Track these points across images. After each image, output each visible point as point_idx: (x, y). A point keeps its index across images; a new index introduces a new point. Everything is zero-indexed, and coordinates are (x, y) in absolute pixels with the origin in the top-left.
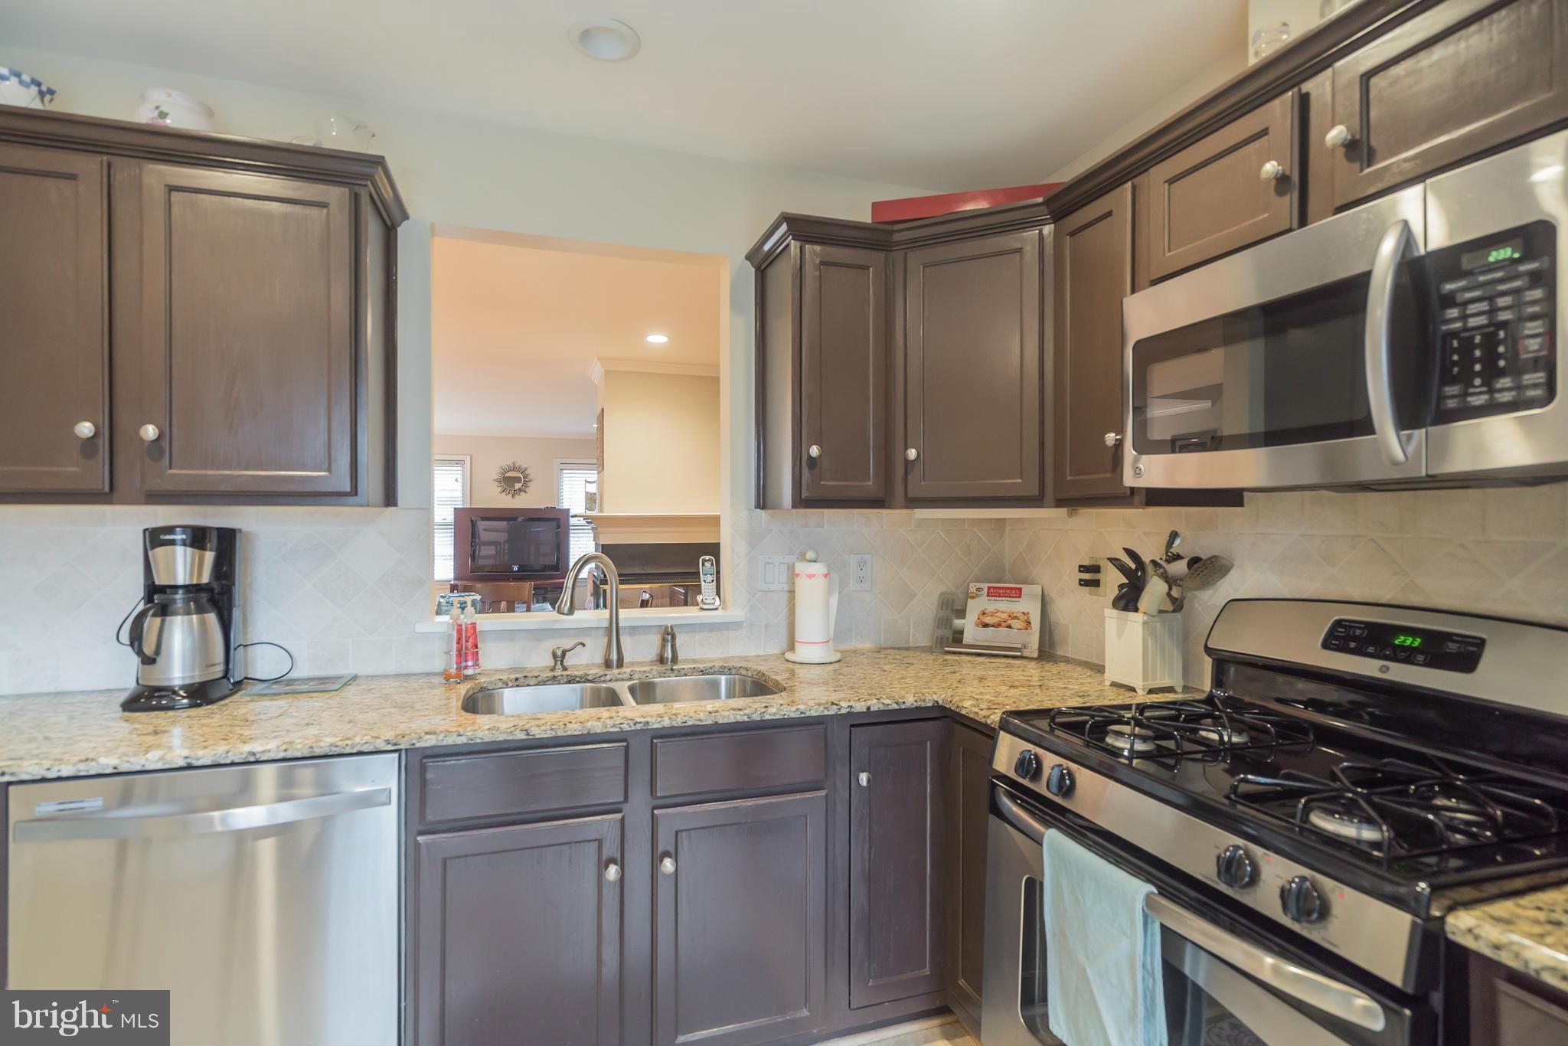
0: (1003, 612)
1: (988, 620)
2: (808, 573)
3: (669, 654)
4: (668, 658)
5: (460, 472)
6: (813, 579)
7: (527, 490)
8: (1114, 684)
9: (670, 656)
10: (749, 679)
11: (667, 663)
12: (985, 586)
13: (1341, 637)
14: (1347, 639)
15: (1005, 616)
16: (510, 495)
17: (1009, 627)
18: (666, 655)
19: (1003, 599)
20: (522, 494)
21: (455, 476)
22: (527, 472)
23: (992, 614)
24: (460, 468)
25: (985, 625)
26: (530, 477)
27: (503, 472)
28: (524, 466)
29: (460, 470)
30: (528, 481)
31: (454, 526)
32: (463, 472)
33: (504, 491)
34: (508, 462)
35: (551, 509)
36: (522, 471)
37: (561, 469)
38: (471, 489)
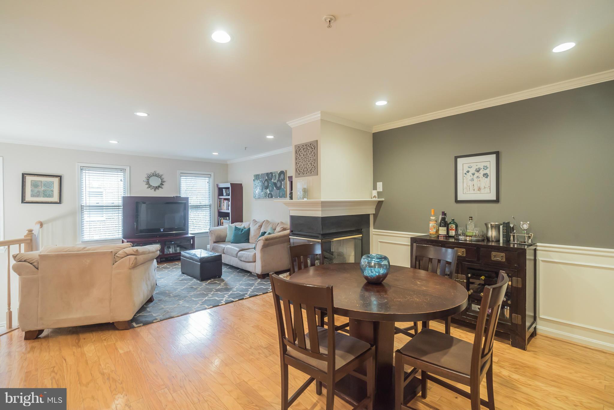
5: (122, 176)
7: (163, 186)
16: (153, 189)
20: (160, 189)
21: (120, 178)
22: (163, 177)
24: (122, 174)
26: (164, 180)
27: (149, 177)
28: (161, 174)
29: (123, 175)
30: (163, 182)
31: (123, 207)
32: (124, 175)
33: (150, 187)
34: (151, 171)
35: (179, 198)
36: (159, 177)
37: (181, 176)
38: (130, 185)
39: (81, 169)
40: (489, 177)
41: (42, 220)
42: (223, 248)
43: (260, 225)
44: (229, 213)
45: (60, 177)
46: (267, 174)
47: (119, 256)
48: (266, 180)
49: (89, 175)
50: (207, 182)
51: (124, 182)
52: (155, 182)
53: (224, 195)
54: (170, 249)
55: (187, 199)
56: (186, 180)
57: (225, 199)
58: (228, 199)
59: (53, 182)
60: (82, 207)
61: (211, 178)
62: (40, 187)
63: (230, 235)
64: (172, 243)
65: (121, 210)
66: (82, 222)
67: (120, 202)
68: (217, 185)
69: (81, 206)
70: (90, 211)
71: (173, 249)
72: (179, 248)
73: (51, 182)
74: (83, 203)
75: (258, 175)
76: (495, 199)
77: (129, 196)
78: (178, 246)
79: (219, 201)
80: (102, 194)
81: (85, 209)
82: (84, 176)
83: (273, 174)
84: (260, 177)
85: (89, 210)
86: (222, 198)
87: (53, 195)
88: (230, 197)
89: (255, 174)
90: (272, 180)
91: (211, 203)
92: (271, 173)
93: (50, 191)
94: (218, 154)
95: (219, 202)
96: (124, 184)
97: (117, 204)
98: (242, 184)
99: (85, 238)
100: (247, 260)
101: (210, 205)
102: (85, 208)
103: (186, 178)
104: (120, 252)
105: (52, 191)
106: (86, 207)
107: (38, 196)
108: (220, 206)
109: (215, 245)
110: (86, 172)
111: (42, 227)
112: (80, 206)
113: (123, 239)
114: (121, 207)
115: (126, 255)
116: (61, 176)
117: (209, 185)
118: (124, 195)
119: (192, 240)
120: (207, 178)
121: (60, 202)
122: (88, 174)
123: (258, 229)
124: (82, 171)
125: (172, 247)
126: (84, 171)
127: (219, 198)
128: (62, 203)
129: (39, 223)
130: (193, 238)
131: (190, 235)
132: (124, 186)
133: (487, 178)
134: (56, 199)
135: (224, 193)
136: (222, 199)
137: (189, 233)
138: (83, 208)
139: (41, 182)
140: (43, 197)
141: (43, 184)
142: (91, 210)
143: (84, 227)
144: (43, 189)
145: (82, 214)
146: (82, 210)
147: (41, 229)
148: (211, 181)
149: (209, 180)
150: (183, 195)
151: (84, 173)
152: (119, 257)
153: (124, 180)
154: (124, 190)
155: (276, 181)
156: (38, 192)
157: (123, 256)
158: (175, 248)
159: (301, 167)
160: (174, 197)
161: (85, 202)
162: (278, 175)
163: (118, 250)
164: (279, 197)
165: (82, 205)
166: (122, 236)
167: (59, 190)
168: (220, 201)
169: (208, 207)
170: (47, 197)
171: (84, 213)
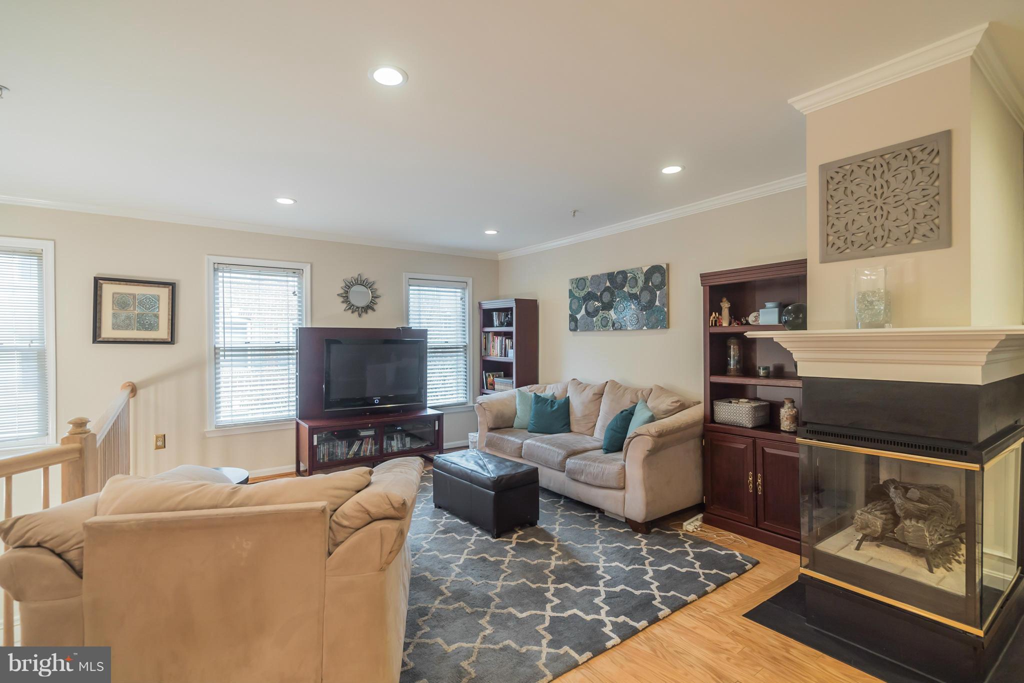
5: (296, 284)
7: (375, 307)
16: (356, 313)
20: (370, 311)
21: (292, 289)
22: (375, 286)
24: (296, 279)
26: (378, 293)
27: (348, 286)
28: (371, 280)
29: (297, 282)
30: (376, 297)
31: (298, 351)
32: (300, 283)
33: (350, 308)
34: (351, 274)
35: (407, 331)
36: (369, 286)
37: (410, 285)
38: (312, 304)
39: (215, 270)
41: (135, 381)
42: (518, 446)
43: (596, 392)
44: (512, 363)
45: (172, 286)
46: (611, 276)
47: (345, 523)
48: (607, 289)
49: (231, 283)
50: (459, 298)
51: (299, 297)
52: (360, 297)
53: (495, 326)
54: (392, 442)
55: (423, 333)
56: (419, 294)
57: (497, 334)
58: (508, 335)
59: (158, 296)
60: (217, 351)
61: (467, 290)
62: (132, 309)
63: (523, 414)
64: (398, 428)
65: (295, 356)
66: (216, 384)
67: (291, 340)
68: (480, 304)
69: (215, 348)
70: (232, 360)
71: (398, 441)
72: (409, 438)
73: (153, 296)
74: (218, 343)
75: (584, 279)
77: (309, 326)
78: (408, 435)
79: (483, 337)
80: (245, 329)
81: (222, 356)
82: (221, 284)
83: (629, 275)
84: (588, 284)
85: (230, 358)
86: (489, 332)
87: (158, 324)
88: (513, 329)
89: (575, 277)
90: (625, 289)
91: (467, 342)
92: (623, 273)
93: (151, 316)
94: (495, 232)
95: (483, 341)
96: (299, 302)
97: (287, 345)
98: (537, 300)
99: (222, 419)
100: (598, 483)
101: (465, 346)
102: (222, 353)
103: (419, 290)
104: (348, 507)
105: (157, 316)
106: (225, 351)
107: (127, 327)
108: (485, 349)
109: (494, 436)
110: (225, 274)
111: (134, 396)
112: (213, 349)
113: (300, 421)
114: (295, 352)
115: (368, 519)
116: (175, 283)
117: (463, 305)
118: (300, 324)
119: (437, 422)
120: (460, 290)
121: (172, 341)
122: (229, 280)
123: (591, 401)
124: (216, 272)
125: (397, 438)
126: (220, 274)
127: (483, 332)
128: (177, 343)
129: (129, 386)
130: (439, 418)
131: (430, 412)
132: (299, 306)
134: (163, 333)
135: (495, 321)
136: (491, 334)
137: (428, 405)
138: (219, 353)
139: (134, 296)
140: (137, 330)
141: (137, 301)
142: (234, 358)
143: (220, 395)
144: (137, 312)
145: (217, 366)
146: (215, 358)
147: (132, 400)
148: (467, 296)
149: (464, 294)
150: (414, 325)
151: (220, 277)
152: (345, 527)
153: (299, 293)
154: (299, 315)
155: (636, 291)
156: (128, 318)
157: (357, 523)
158: (402, 439)
159: (853, 228)
160: (398, 329)
161: (221, 339)
162: (643, 275)
163: (337, 497)
164: (645, 328)
165: (217, 346)
166: (295, 413)
167: (171, 313)
168: (485, 338)
169: (462, 350)
170: (147, 330)
171: (221, 363)
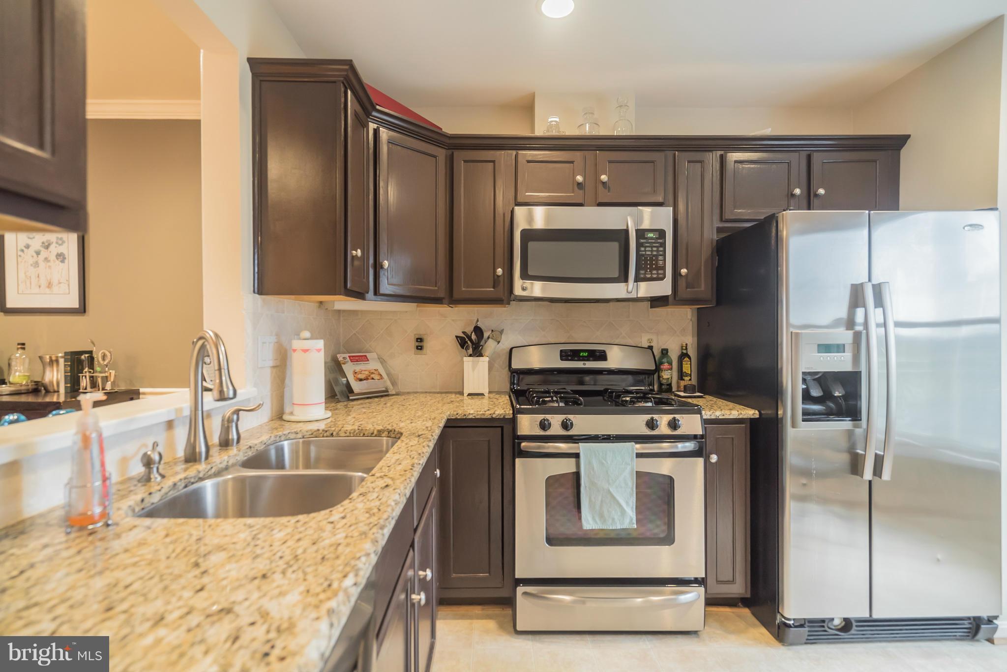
0: (365, 371)
1: (360, 376)
2: (317, 348)
3: (233, 435)
4: (233, 440)
6: (307, 353)
8: (469, 395)
9: (235, 437)
10: (301, 440)
11: (233, 445)
12: (347, 355)
13: (565, 355)
14: (568, 356)
15: (367, 373)
17: (373, 379)
18: (230, 437)
19: (361, 362)
23: (360, 372)
25: (361, 380)
40: (66, 261)
76: (78, 306)
133: (64, 262)
